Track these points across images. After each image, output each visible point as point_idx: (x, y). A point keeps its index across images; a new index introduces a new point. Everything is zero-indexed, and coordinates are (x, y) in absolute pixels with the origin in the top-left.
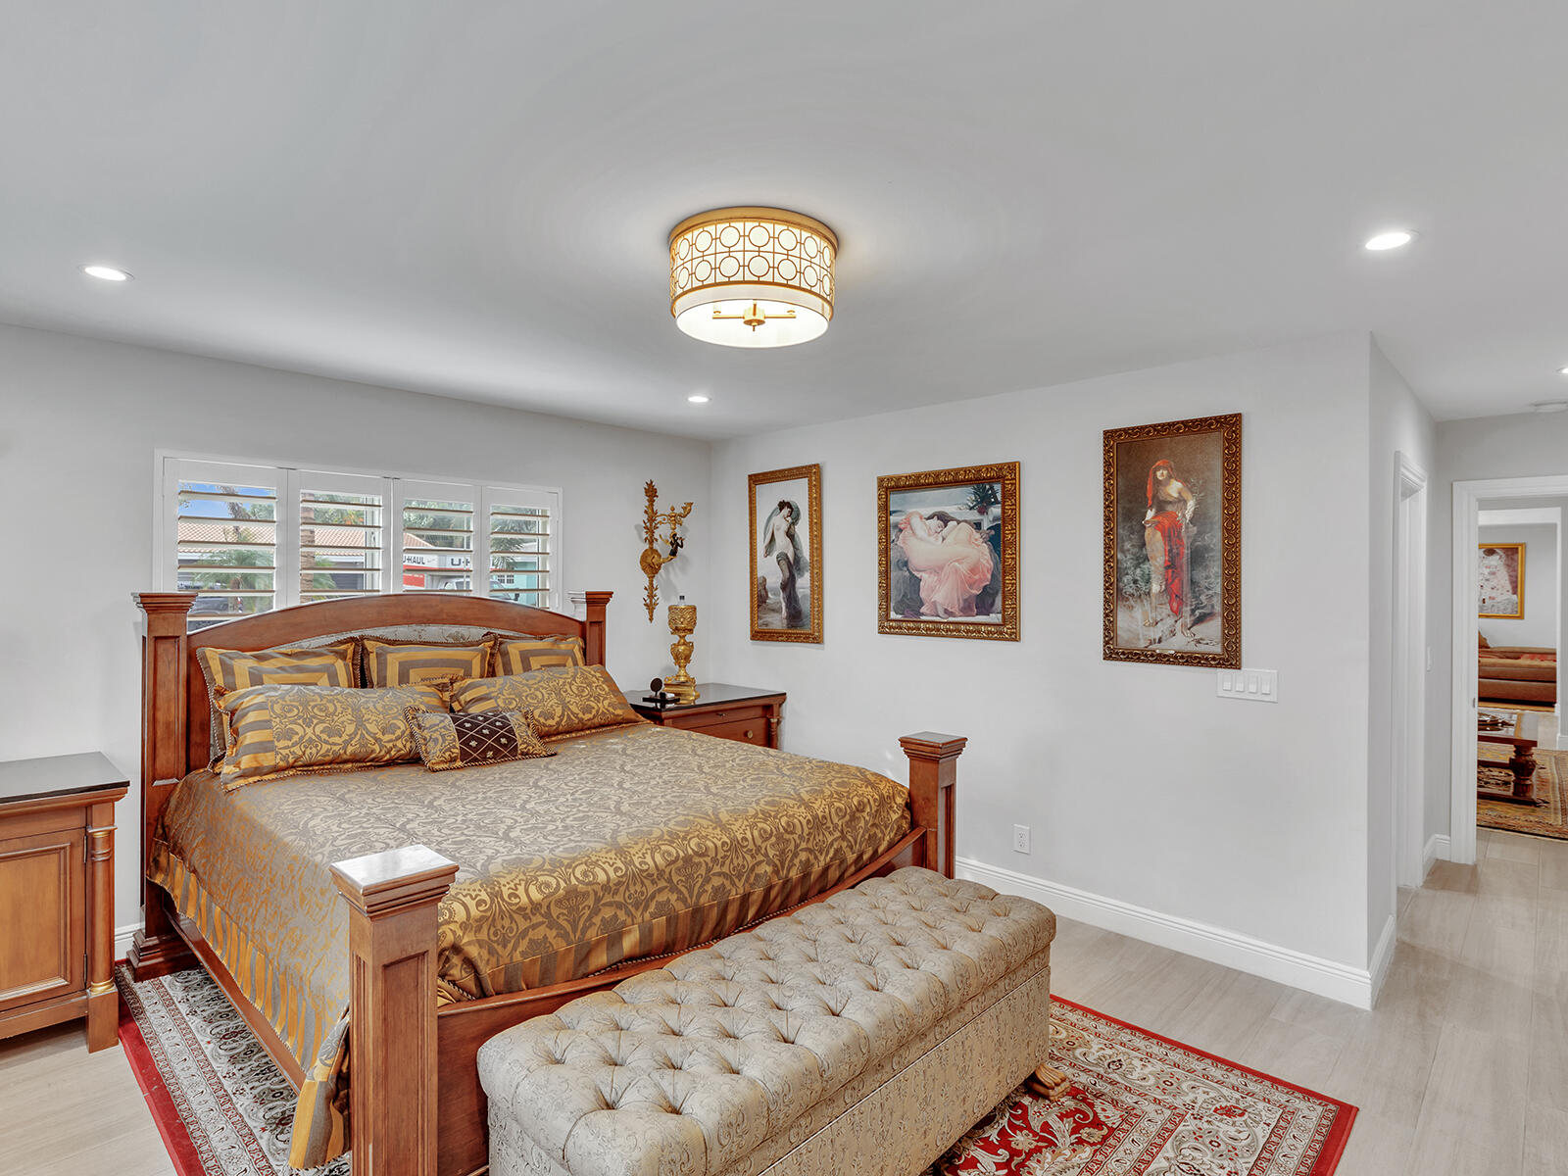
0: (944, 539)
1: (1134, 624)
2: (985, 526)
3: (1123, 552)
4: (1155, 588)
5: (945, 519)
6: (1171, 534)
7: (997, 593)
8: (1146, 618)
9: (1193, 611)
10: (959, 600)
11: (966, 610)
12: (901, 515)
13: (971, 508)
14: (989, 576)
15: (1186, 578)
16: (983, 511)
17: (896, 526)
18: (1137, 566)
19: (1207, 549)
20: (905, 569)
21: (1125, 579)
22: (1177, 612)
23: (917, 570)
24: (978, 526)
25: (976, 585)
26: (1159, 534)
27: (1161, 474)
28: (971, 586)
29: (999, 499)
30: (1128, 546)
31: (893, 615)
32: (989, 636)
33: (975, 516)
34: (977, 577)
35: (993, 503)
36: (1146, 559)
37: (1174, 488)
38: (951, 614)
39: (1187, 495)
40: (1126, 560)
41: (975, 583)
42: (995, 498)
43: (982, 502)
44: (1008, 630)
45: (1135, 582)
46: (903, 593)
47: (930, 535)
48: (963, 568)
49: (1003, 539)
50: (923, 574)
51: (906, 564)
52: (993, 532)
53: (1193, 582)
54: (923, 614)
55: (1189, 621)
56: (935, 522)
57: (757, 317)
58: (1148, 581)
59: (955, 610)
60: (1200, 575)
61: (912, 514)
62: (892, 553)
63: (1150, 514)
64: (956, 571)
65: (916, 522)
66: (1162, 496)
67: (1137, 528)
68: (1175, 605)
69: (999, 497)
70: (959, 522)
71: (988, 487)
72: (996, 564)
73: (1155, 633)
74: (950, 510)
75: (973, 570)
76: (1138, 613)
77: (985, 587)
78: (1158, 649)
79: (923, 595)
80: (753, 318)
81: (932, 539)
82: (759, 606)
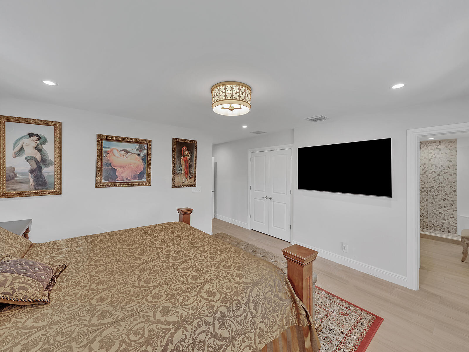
0: (126, 158)
1: (178, 179)
2: (141, 155)
3: (177, 164)
4: (183, 172)
5: (127, 152)
6: (186, 162)
7: (145, 174)
8: (181, 178)
9: (189, 177)
10: (132, 175)
11: (134, 178)
12: (109, 149)
13: (137, 150)
14: (142, 169)
15: (188, 170)
16: (140, 151)
17: (106, 152)
18: (180, 168)
19: (192, 165)
20: (110, 166)
21: (177, 170)
22: (187, 177)
23: (115, 167)
24: (139, 155)
25: (138, 171)
26: (184, 161)
27: (184, 149)
28: (136, 172)
29: (146, 149)
30: (178, 163)
31: (103, 181)
32: (142, 185)
33: (138, 152)
34: (138, 169)
35: (144, 150)
36: (181, 166)
37: (187, 152)
38: (129, 180)
39: (189, 154)
40: (177, 166)
41: (137, 171)
42: (145, 148)
43: (140, 149)
44: (148, 183)
45: (179, 171)
46: (108, 174)
47: (121, 156)
48: (134, 167)
49: (147, 160)
50: (118, 168)
51: (110, 164)
52: (144, 157)
53: (190, 171)
54: (117, 180)
55: (189, 178)
56: (123, 152)
57: (232, 109)
58: (182, 171)
59: (131, 178)
60: (191, 170)
61: (113, 149)
62: (103, 161)
63: (182, 157)
64: (131, 167)
65: (115, 152)
66: (184, 154)
67: (180, 160)
68: (186, 176)
69: (146, 148)
70: (132, 153)
71: (142, 145)
72: (144, 166)
73: (182, 181)
74: (129, 149)
75: (137, 167)
76: (180, 177)
77: (141, 172)
78: (184, 184)
79: (117, 174)
80: (231, 109)
81: (122, 157)
82: (6, 181)
